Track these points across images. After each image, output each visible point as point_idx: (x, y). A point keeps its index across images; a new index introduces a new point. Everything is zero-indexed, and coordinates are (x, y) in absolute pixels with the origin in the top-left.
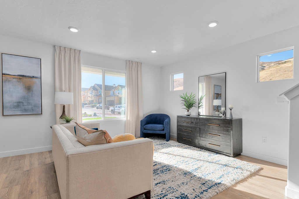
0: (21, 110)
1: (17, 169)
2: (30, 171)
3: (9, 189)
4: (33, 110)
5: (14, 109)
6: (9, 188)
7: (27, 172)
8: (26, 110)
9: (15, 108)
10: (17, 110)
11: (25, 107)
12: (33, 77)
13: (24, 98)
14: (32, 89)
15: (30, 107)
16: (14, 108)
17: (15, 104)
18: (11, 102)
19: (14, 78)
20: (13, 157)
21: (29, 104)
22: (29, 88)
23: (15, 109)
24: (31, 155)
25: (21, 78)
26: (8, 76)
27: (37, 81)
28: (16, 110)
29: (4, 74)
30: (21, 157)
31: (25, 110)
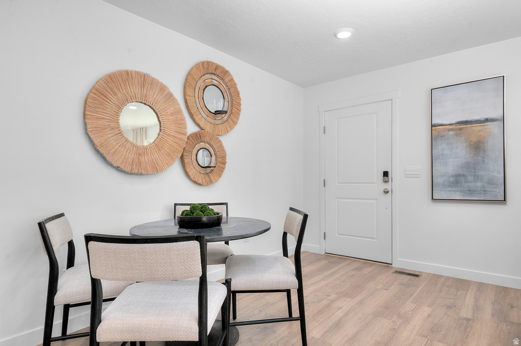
0: (461, 191)
1: (449, 307)
2: (471, 322)
3: (427, 342)
4: (484, 191)
5: (450, 189)
6: (428, 340)
7: (465, 322)
8: (471, 191)
9: (452, 187)
10: (455, 191)
11: (470, 184)
12: (487, 120)
13: (467, 166)
14: (484, 147)
15: (479, 184)
16: (449, 186)
17: (452, 179)
18: (445, 176)
19: (449, 130)
20: (448, 278)
21: (477, 178)
22: (478, 147)
23: (452, 189)
24: (481, 286)
25: (461, 127)
26: (441, 127)
27: (494, 128)
28: (452, 191)
29: (435, 126)
30: (461, 284)
31: (469, 191)
